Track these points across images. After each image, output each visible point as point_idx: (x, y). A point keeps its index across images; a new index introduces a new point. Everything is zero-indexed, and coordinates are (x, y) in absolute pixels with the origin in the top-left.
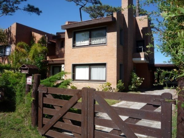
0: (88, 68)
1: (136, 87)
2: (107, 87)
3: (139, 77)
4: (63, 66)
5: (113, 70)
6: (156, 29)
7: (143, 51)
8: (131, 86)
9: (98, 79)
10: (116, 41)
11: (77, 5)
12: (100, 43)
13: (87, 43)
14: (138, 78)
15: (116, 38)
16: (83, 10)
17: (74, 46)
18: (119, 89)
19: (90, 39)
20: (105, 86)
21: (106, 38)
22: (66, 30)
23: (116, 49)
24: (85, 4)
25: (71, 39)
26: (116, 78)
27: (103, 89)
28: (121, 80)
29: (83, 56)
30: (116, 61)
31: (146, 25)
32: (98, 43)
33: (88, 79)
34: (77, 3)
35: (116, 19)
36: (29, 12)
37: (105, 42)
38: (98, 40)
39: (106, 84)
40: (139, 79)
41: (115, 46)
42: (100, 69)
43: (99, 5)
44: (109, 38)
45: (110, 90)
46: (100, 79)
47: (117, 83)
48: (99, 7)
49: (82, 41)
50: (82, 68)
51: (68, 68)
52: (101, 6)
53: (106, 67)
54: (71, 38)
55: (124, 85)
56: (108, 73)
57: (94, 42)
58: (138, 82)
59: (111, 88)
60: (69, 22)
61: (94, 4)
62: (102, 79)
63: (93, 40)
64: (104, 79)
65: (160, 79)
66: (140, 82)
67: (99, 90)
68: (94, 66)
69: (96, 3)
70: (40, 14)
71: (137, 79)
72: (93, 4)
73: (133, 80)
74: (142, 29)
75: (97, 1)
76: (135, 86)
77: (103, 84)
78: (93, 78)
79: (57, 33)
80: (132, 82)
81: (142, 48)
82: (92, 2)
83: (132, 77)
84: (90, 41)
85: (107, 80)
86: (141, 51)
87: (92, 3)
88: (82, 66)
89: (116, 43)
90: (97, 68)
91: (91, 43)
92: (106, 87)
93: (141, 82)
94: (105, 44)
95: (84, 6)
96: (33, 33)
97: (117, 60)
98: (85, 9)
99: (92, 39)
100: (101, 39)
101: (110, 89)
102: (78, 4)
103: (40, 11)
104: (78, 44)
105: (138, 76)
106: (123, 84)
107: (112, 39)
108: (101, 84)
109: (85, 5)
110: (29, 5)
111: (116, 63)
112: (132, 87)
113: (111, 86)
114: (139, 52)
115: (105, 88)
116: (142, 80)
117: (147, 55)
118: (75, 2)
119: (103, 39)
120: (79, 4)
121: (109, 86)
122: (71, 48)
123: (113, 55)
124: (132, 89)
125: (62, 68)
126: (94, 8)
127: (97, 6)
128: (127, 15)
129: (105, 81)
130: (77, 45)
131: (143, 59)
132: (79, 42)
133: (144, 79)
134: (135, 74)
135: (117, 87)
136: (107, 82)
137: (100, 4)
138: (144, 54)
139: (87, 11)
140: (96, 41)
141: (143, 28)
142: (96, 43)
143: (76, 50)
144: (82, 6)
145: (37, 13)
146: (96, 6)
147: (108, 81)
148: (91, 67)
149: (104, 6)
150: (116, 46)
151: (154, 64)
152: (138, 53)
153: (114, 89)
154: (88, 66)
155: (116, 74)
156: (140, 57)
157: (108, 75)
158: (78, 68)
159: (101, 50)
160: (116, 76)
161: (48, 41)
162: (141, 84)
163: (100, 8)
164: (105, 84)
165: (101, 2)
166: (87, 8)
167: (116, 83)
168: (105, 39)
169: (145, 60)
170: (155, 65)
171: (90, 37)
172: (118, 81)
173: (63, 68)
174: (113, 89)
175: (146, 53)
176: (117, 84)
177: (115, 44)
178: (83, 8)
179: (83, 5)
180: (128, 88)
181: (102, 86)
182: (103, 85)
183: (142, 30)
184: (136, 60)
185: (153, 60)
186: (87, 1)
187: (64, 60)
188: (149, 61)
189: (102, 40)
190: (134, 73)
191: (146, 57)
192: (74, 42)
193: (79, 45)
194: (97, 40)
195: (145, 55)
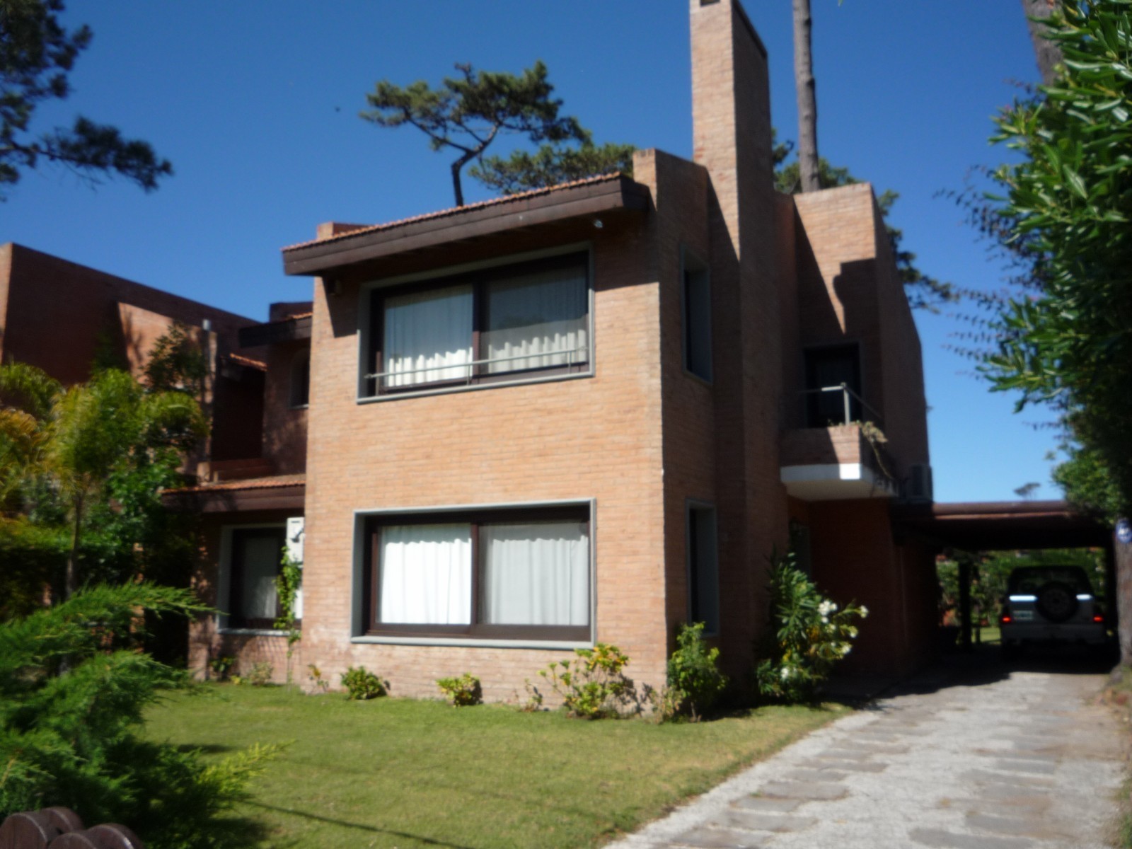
0: (465, 540)
1: (813, 672)
2: (601, 676)
3: (833, 600)
4: (294, 526)
5: (635, 553)
6: (929, 289)
7: (854, 418)
8: (777, 664)
9: (537, 621)
10: (657, 346)
11: (437, 148)
12: (545, 363)
13: (457, 363)
14: (826, 607)
15: (657, 326)
16: (474, 173)
17: (371, 387)
18: (683, 693)
19: (477, 334)
20: (583, 668)
21: (585, 327)
22: (318, 282)
23: (657, 398)
24: (484, 137)
25: (352, 344)
26: (661, 609)
27: (569, 691)
28: (698, 626)
29: (428, 457)
30: (660, 486)
31: (863, 247)
32: (534, 364)
33: (463, 616)
34: (439, 133)
35: (654, 192)
36: (82, 170)
37: (582, 358)
38: (536, 341)
39: (589, 653)
40: (831, 615)
41: (650, 382)
42: (549, 544)
43: (573, 145)
44: (611, 326)
45: (624, 702)
46: (551, 621)
47: (673, 646)
48: (576, 156)
49: (429, 355)
50: (428, 539)
51: (328, 541)
52: (588, 150)
53: (587, 533)
54: (353, 332)
55: (718, 661)
56: (603, 572)
57: (503, 357)
58: (825, 638)
59: (628, 684)
60: (337, 228)
61: (546, 143)
62: (563, 620)
63: (501, 347)
64: (579, 620)
65: (976, 602)
66: (841, 637)
67: (539, 699)
68: (508, 527)
69: (555, 133)
70: (161, 180)
71: (814, 613)
72: (536, 138)
73: (790, 620)
74: (837, 271)
75: (562, 120)
76: (804, 665)
77: (571, 657)
78: (504, 611)
79: (275, 308)
80: (782, 633)
81: (839, 394)
82: (529, 128)
83: (779, 599)
84: (481, 353)
85: (601, 624)
86: (838, 419)
87: (527, 134)
88: (427, 529)
89: (657, 358)
90: (527, 542)
91: (485, 366)
92: (593, 676)
93: (847, 638)
94: (578, 367)
95: (481, 149)
96: (125, 309)
97: (667, 479)
98: (491, 170)
99: (493, 335)
100: (552, 339)
101: (617, 692)
102: (440, 142)
103: (159, 163)
104: (399, 371)
105: (825, 589)
106: (715, 652)
107: (626, 330)
108: (558, 657)
109: (485, 144)
110: (83, 127)
111: (660, 498)
112: (785, 672)
113: (626, 671)
114: (825, 425)
115: (582, 682)
116: (855, 620)
117: (878, 444)
118: (422, 127)
119: (571, 336)
120: (451, 137)
121: (613, 668)
122: (348, 398)
123: (637, 448)
124: (785, 686)
125: (289, 542)
126: (548, 162)
127: (564, 151)
128: (732, 173)
129: (581, 633)
130: (391, 383)
131: (850, 471)
132: (408, 361)
133: (864, 611)
134: (799, 581)
135: (672, 674)
136: (601, 639)
137: (581, 136)
138: (856, 437)
139: (500, 185)
140: (519, 351)
141: (846, 267)
142: (520, 365)
143: (383, 410)
144: (469, 154)
145: (138, 176)
146: (556, 150)
147: (609, 632)
148: (488, 529)
149: (607, 152)
150: (657, 383)
151: (930, 503)
152: (819, 431)
153: (648, 690)
154: (467, 528)
155: (663, 581)
156: (829, 457)
157: (605, 592)
158: (397, 540)
159: (550, 412)
160: (663, 595)
161: (218, 360)
162: (846, 649)
163: (580, 165)
164: (581, 652)
165: (583, 125)
166: (499, 167)
167: (662, 647)
168: (581, 333)
169: (870, 476)
170: (936, 508)
171: (481, 323)
172: (674, 629)
173: (296, 540)
174: (640, 691)
175: (874, 430)
176: (669, 657)
177: (653, 367)
178: (474, 162)
179: (473, 145)
180: (752, 680)
181: (561, 670)
182: (566, 665)
183: (838, 281)
184: (800, 477)
185: (920, 477)
186: (500, 124)
187: (303, 486)
188: (899, 482)
189: (562, 346)
190: (797, 574)
191: (869, 454)
192: (372, 358)
193: (407, 380)
194: (530, 341)
195: (863, 441)
